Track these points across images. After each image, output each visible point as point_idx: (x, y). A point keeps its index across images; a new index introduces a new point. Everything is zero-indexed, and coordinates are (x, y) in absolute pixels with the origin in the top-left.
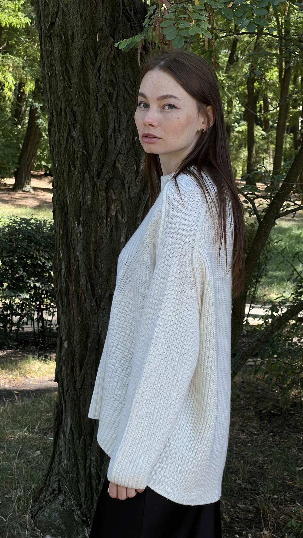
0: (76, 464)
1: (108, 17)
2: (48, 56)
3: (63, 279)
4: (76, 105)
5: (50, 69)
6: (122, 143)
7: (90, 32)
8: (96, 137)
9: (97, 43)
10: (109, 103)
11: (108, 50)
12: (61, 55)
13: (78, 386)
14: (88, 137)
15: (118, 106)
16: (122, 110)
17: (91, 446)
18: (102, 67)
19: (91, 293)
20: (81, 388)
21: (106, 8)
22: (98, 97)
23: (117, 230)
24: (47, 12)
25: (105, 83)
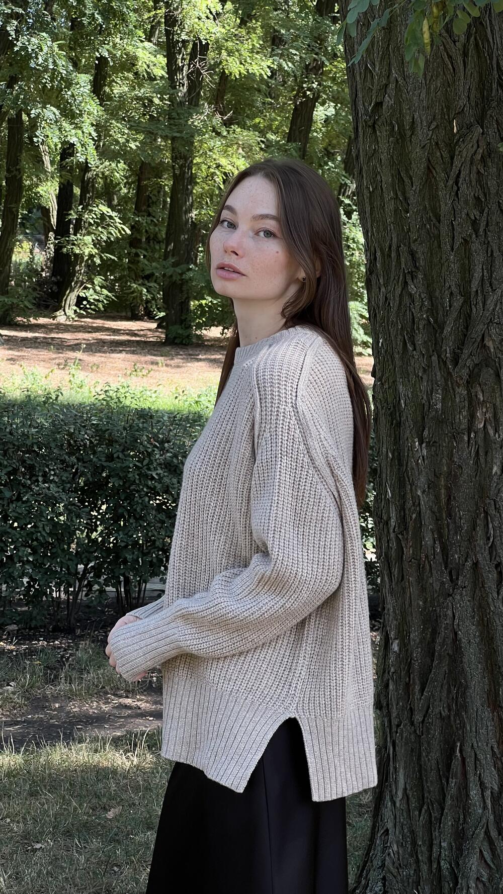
0: (414, 853)
1: (473, 91)
2: (369, 159)
3: (392, 535)
4: (416, 240)
5: (372, 181)
6: (496, 305)
7: (441, 118)
8: (451, 294)
9: (454, 135)
10: (474, 236)
11: (472, 146)
12: (392, 157)
13: (418, 718)
14: (437, 293)
15: (489, 242)
16: (495, 248)
17: (440, 824)
18: (462, 176)
19: (441, 560)
20: (423, 722)
21: (469, 77)
22: (455, 227)
23: (486, 453)
24: (368, 84)
25: (466, 202)
